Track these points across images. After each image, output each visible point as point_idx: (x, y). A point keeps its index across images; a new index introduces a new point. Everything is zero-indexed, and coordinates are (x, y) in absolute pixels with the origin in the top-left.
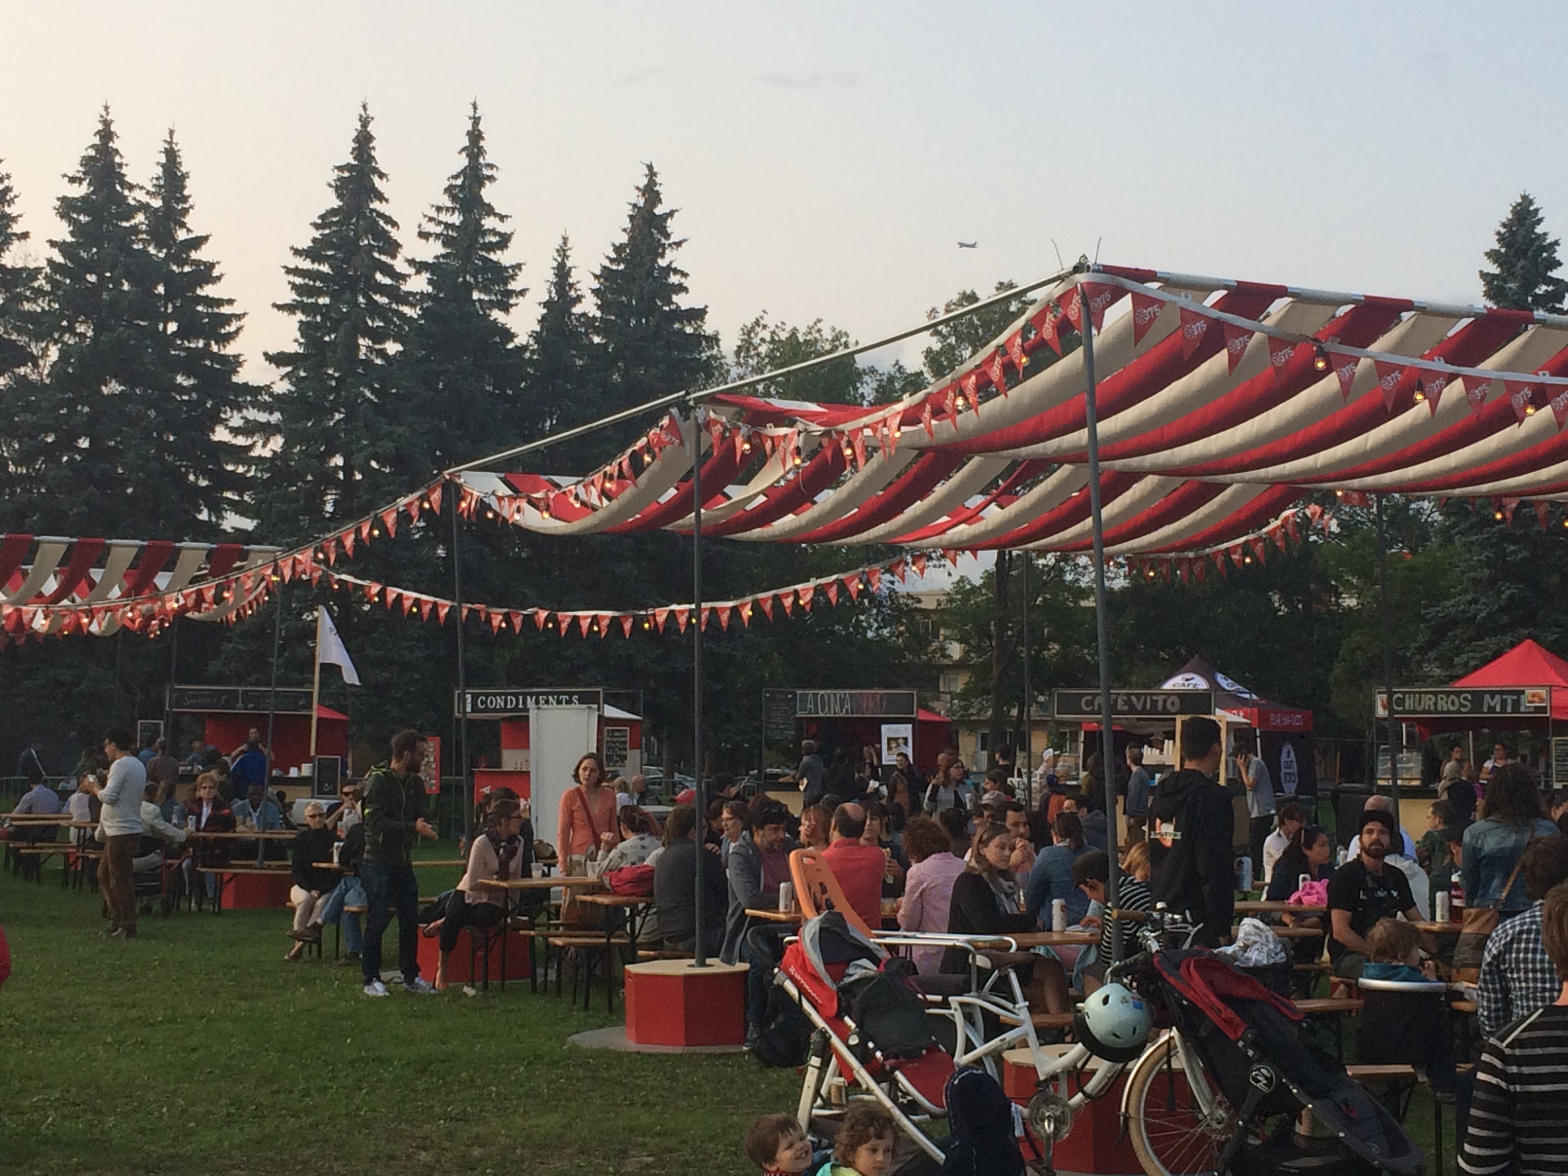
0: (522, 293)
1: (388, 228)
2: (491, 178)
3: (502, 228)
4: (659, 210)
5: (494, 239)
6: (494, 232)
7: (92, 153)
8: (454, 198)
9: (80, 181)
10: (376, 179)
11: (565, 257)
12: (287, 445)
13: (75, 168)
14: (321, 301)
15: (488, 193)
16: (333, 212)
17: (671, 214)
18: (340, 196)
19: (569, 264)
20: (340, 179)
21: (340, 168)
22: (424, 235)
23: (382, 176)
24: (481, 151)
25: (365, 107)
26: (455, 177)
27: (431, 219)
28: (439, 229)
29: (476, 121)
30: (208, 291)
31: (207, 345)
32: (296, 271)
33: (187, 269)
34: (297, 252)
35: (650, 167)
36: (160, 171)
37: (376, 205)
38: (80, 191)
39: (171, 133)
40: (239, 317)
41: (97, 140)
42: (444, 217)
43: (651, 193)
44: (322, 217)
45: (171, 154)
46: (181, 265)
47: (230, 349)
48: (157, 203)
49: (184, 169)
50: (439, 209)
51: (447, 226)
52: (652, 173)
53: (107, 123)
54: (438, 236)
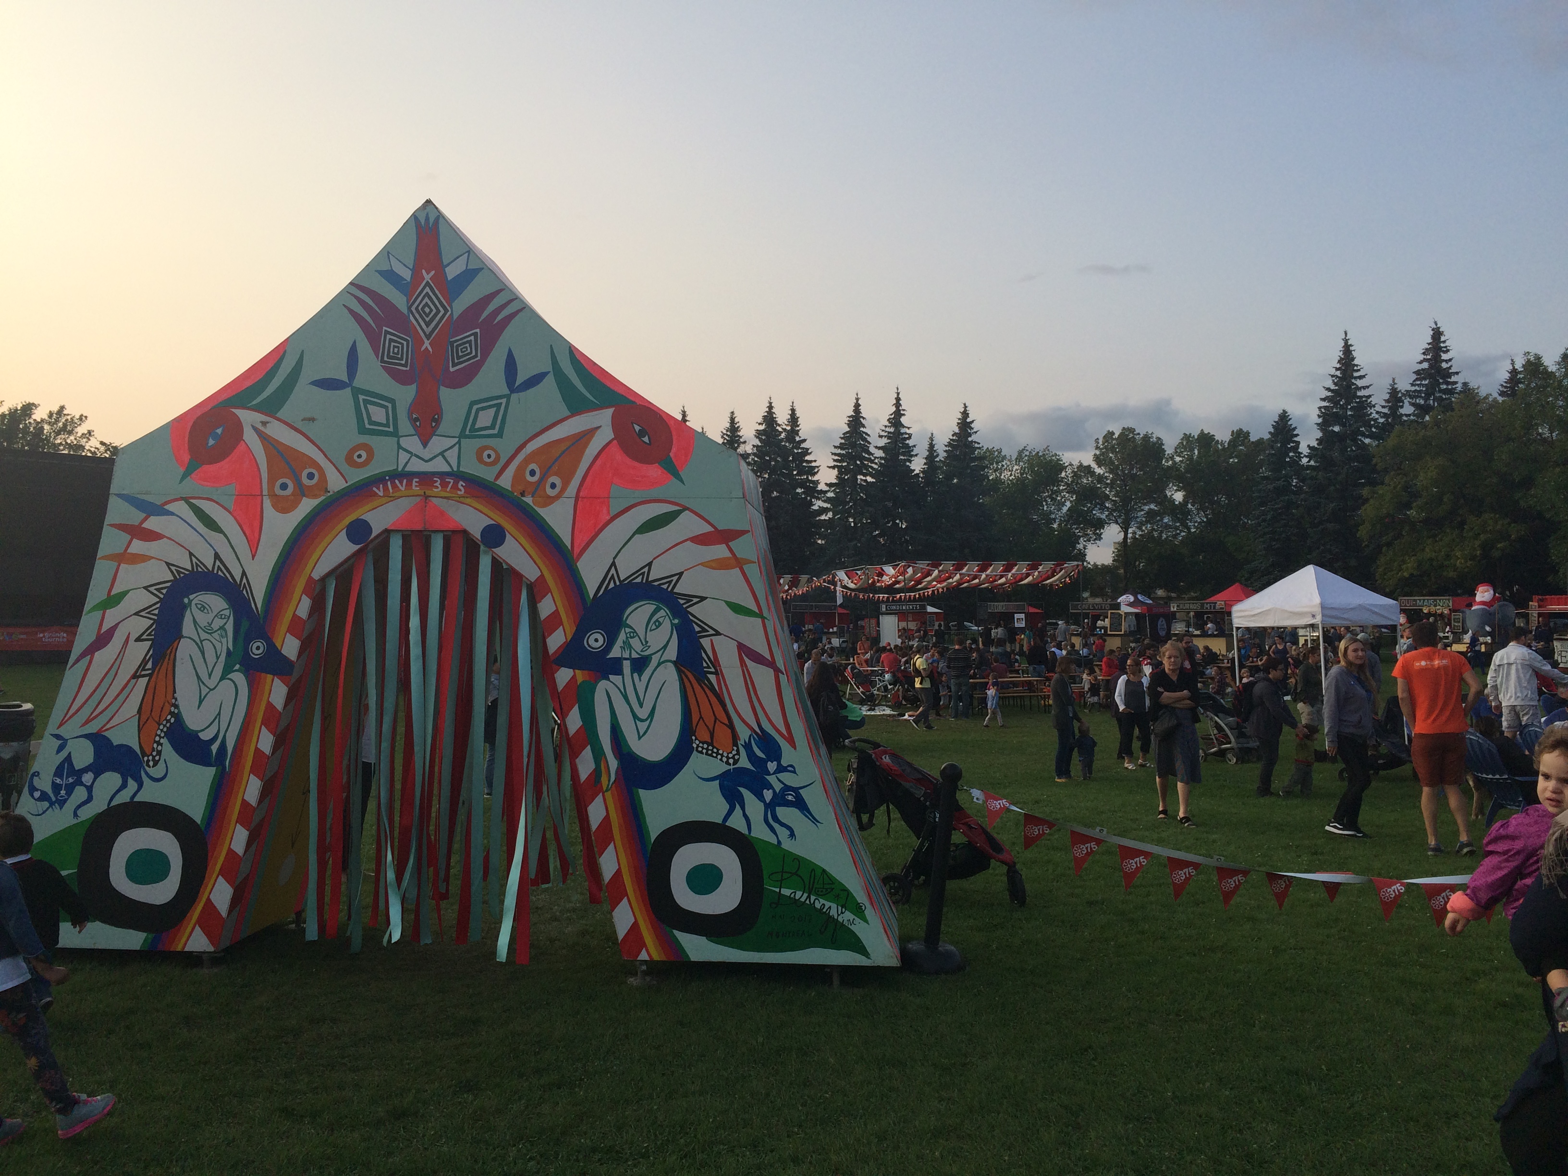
0: (916, 455)
1: (866, 437)
2: (904, 415)
3: (908, 431)
4: (968, 420)
5: (907, 436)
6: (906, 433)
7: (766, 414)
8: (890, 423)
9: (762, 424)
10: (862, 419)
11: (932, 440)
12: (834, 515)
13: (760, 420)
14: (844, 464)
15: (903, 419)
16: (847, 433)
17: (973, 422)
18: (849, 427)
19: (934, 443)
20: (849, 421)
21: (849, 417)
22: (881, 436)
23: (864, 418)
24: (900, 405)
25: (857, 394)
26: (891, 415)
27: (883, 431)
28: (886, 434)
29: (898, 394)
30: (807, 458)
31: (807, 477)
32: (835, 454)
33: (800, 451)
34: (835, 447)
35: (965, 404)
36: (789, 417)
37: (862, 429)
38: (762, 427)
39: (793, 403)
40: (818, 467)
41: (767, 410)
42: (888, 429)
43: (965, 414)
44: (844, 434)
45: (793, 410)
46: (797, 449)
47: (815, 478)
48: (789, 428)
49: (798, 415)
50: (886, 426)
51: (889, 433)
52: (965, 407)
53: (771, 403)
54: (885, 436)
